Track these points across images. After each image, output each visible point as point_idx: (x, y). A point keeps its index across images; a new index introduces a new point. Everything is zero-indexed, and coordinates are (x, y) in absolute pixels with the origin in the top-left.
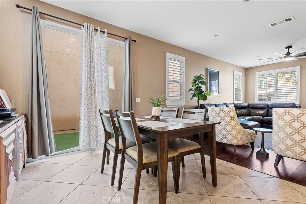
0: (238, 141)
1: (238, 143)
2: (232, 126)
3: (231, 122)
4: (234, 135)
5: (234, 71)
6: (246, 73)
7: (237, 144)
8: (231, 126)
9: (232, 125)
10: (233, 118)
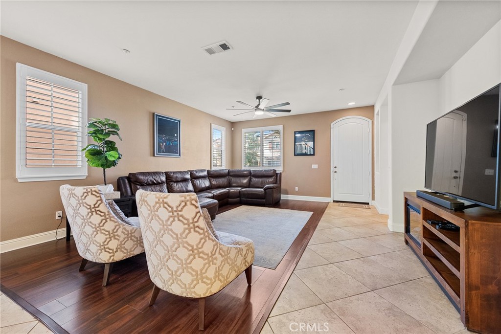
0: (112, 254)
1: (112, 258)
2: (94, 226)
3: (90, 217)
4: (102, 244)
5: (211, 124)
6: (233, 129)
7: (110, 261)
8: (92, 226)
9: (93, 224)
10: (93, 210)
